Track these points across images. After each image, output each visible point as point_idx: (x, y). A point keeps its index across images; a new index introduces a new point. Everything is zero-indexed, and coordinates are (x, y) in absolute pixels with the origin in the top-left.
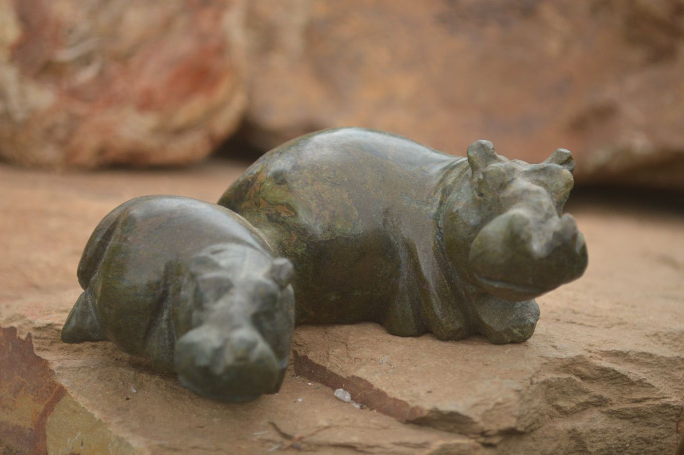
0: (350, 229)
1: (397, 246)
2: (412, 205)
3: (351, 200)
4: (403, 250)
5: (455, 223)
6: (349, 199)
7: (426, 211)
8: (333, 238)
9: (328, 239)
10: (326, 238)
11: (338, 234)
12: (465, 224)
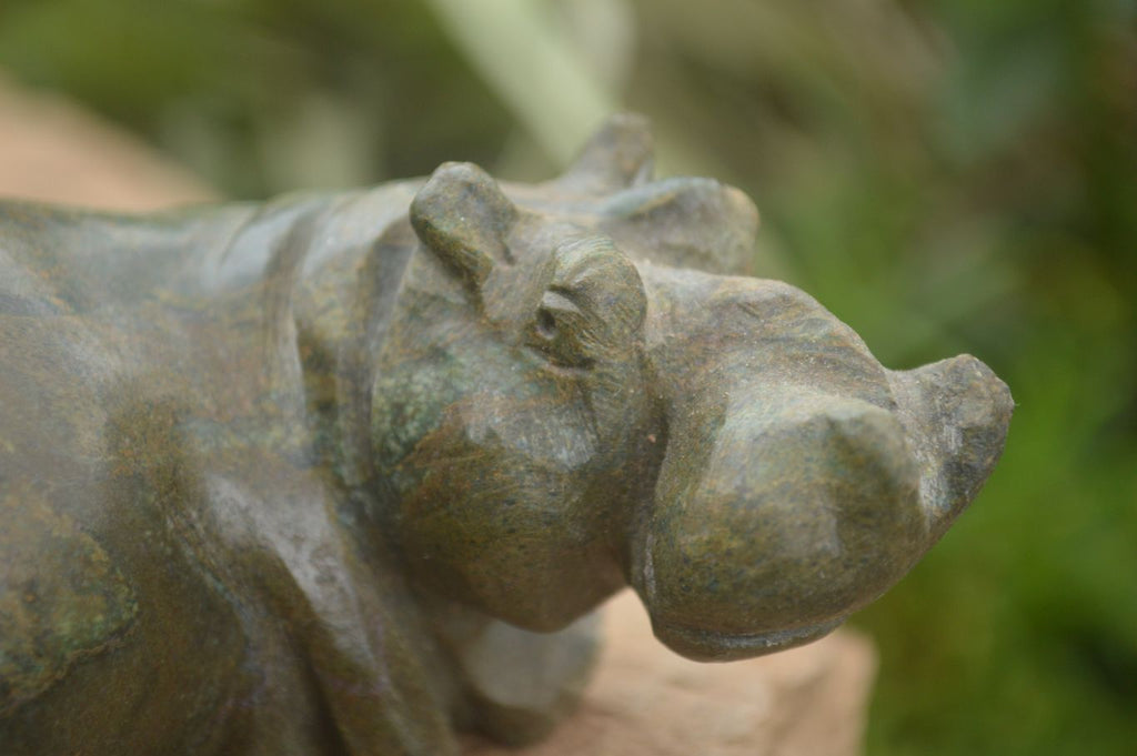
0: (99, 618)
1: (227, 597)
2: (226, 444)
3: (65, 516)
4: (243, 601)
5: (498, 476)
6: (58, 514)
7: (276, 446)
8: (60, 675)
9: (46, 686)
10: (38, 687)
11: (70, 655)
12: (542, 471)
